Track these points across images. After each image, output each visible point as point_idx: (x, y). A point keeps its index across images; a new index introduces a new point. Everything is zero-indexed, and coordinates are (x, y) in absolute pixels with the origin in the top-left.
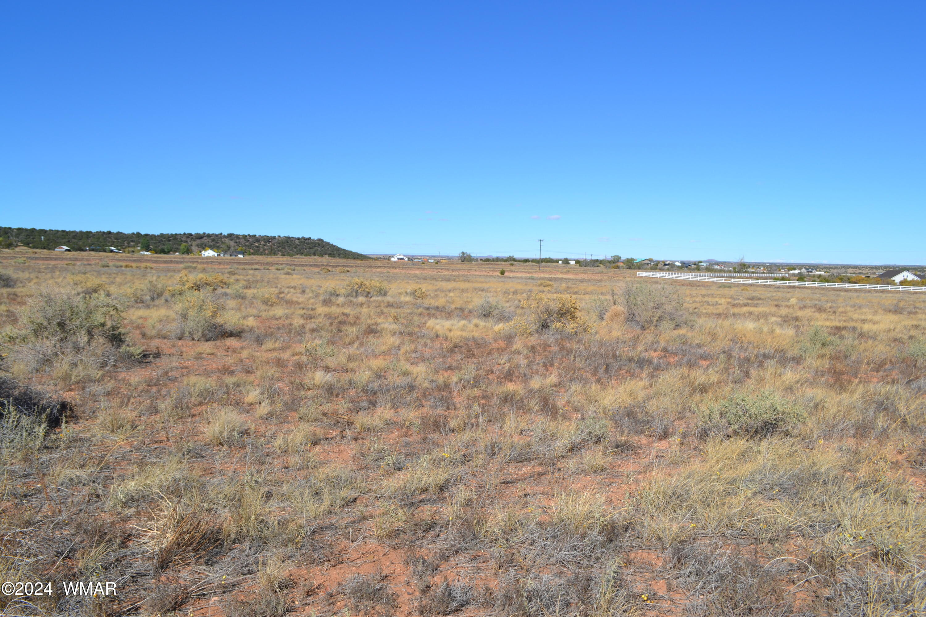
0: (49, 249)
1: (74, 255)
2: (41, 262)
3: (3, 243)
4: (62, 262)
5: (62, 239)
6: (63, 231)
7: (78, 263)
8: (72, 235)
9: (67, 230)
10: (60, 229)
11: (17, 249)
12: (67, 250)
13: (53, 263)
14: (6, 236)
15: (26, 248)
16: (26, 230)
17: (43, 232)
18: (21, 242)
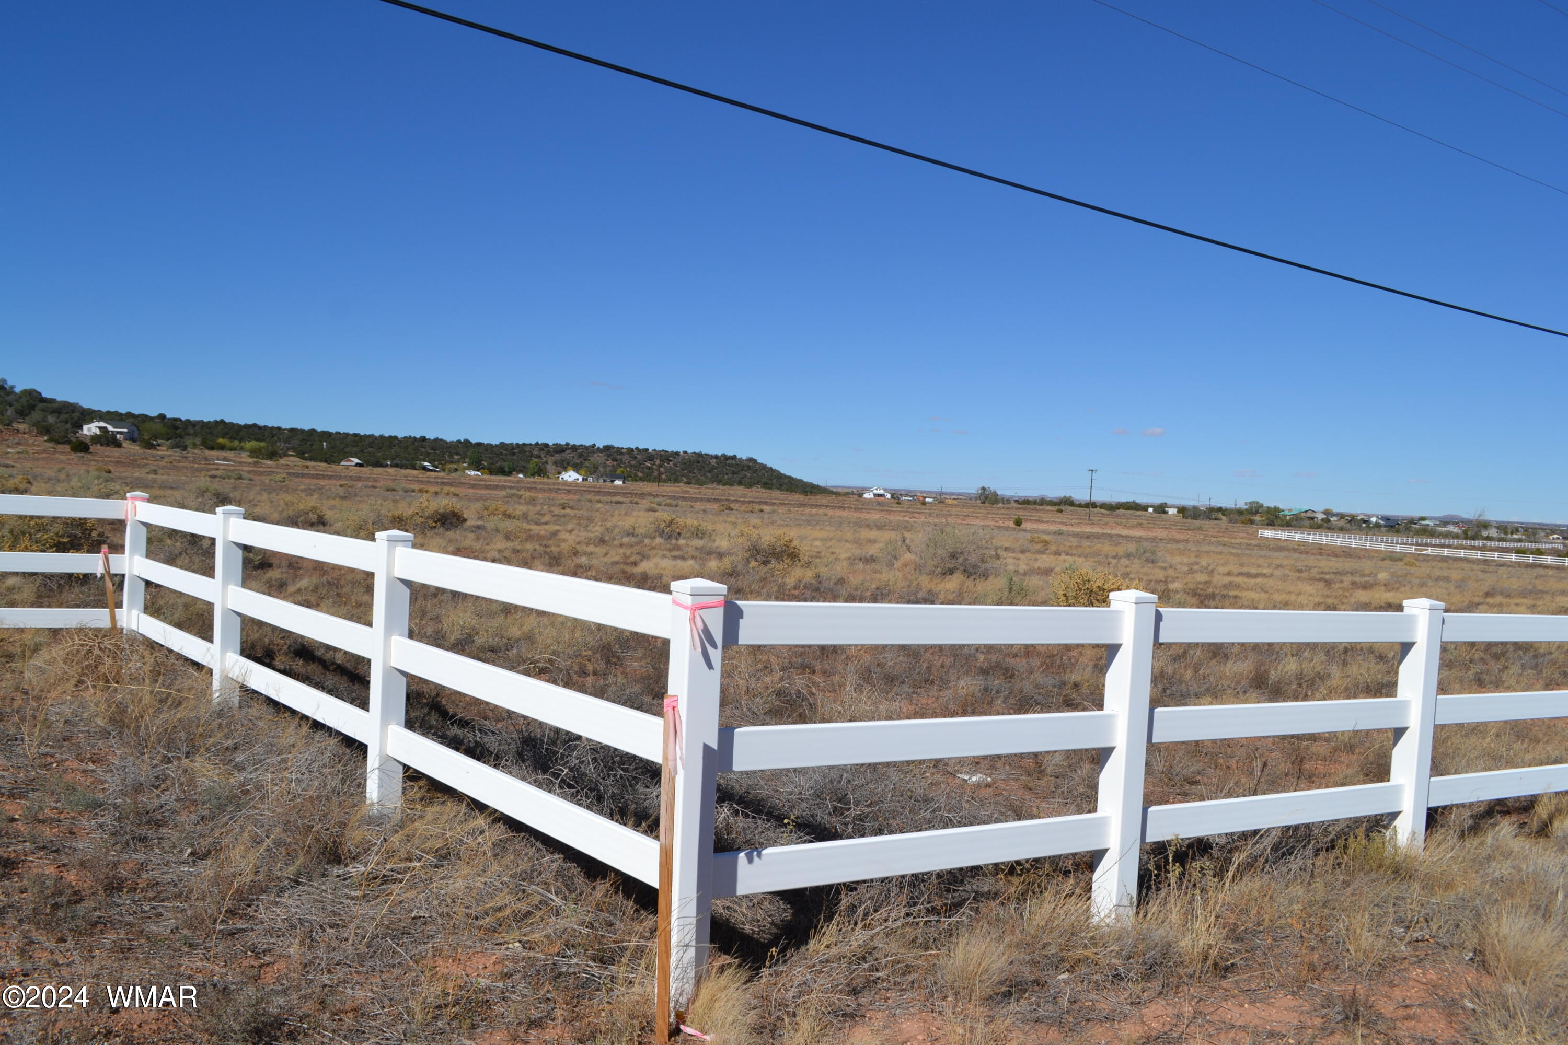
0: (332, 462)
1: (368, 473)
3: (264, 451)
5: (354, 446)
6: (356, 435)
8: (367, 441)
9: (362, 434)
10: (351, 432)
11: (284, 461)
12: (357, 465)
14: (272, 439)
15: (299, 459)
16: (302, 431)
17: (326, 435)
18: (293, 449)
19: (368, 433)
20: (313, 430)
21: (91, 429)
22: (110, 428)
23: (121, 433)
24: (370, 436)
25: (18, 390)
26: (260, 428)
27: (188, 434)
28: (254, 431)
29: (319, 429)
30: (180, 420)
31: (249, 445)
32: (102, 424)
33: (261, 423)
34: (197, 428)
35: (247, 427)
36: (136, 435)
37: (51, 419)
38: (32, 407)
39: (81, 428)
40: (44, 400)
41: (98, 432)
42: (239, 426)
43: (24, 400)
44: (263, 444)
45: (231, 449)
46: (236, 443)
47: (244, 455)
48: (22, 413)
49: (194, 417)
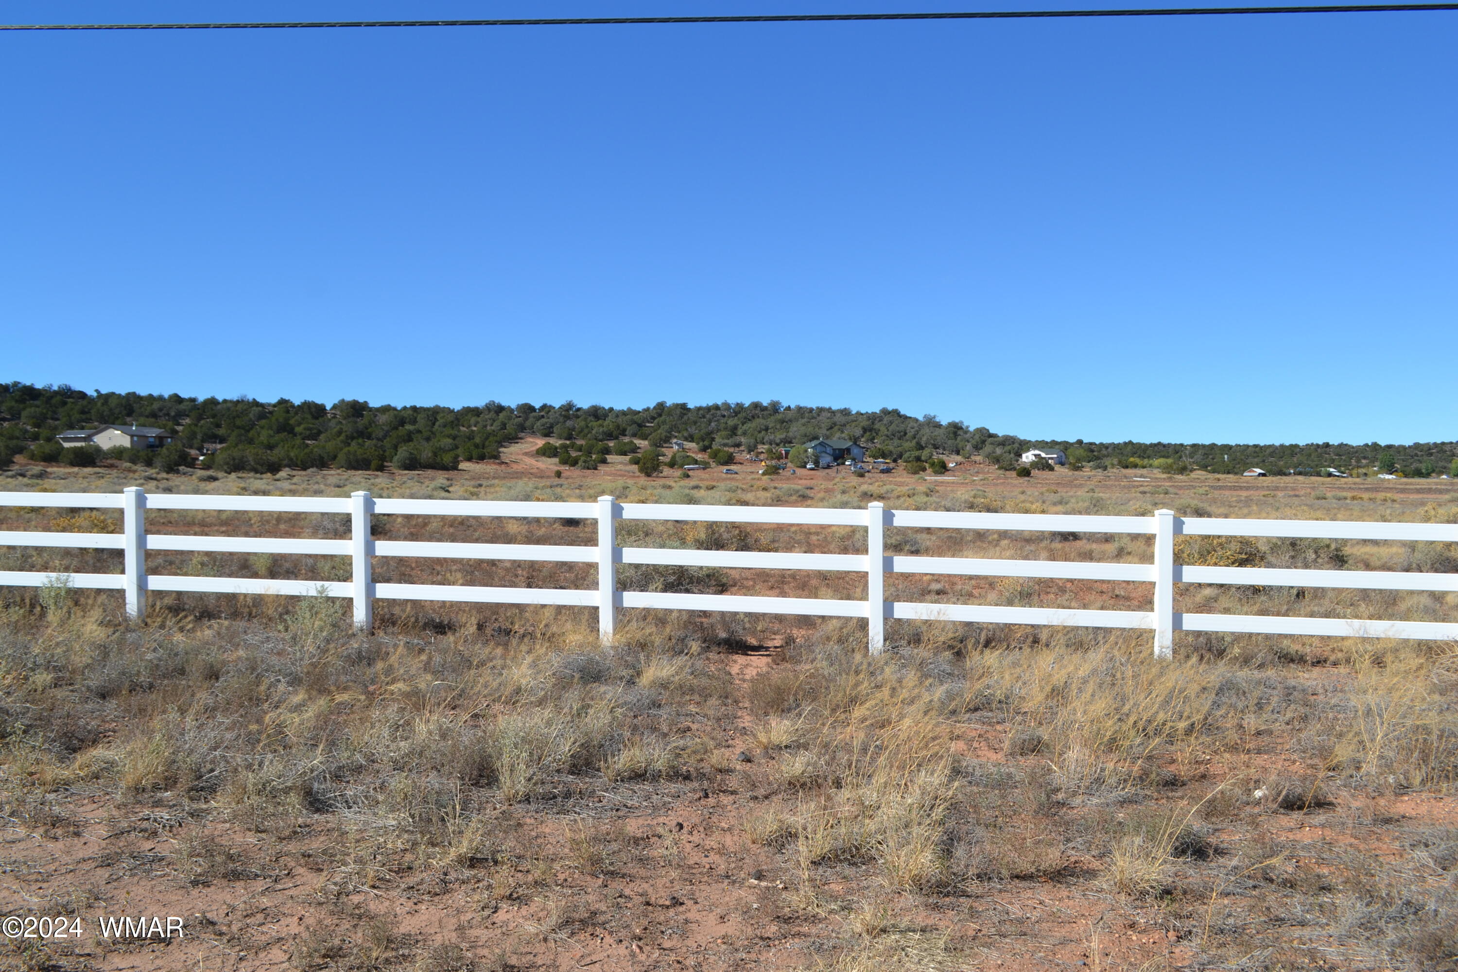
0: (1236, 474)
1: (1272, 482)
2: (1227, 493)
3: (1175, 467)
4: (1256, 493)
5: (1255, 457)
6: (1256, 446)
7: (1280, 494)
8: (1268, 451)
9: (1262, 444)
10: (1251, 444)
11: (1193, 475)
12: (1260, 474)
13: (1244, 494)
14: (1177, 456)
15: (1204, 473)
16: (1204, 446)
17: (1227, 448)
18: (1197, 464)
19: (1268, 443)
20: (1214, 445)
21: (1028, 457)
22: (1043, 455)
23: (1052, 458)
24: (1270, 446)
25: (972, 429)
26: (1164, 446)
27: (1105, 456)
28: (1159, 450)
29: (1219, 443)
30: (1095, 444)
31: (1157, 462)
32: (1037, 452)
33: (1165, 441)
34: (1109, 450)
35: (1152, 446)
36: (1063, 460)
37: (999, 451)
38: (984, 442)
39: (1020, 456)
40: (991, 436)
41: (1034, 458)
42: (1146, 445)
43: (977, 437)
44: (1170, 461)
45: (1144, 467)
46: (1146, 461)
47: (1155, 471)
48: (977, 448)
49: (1106, 440)
